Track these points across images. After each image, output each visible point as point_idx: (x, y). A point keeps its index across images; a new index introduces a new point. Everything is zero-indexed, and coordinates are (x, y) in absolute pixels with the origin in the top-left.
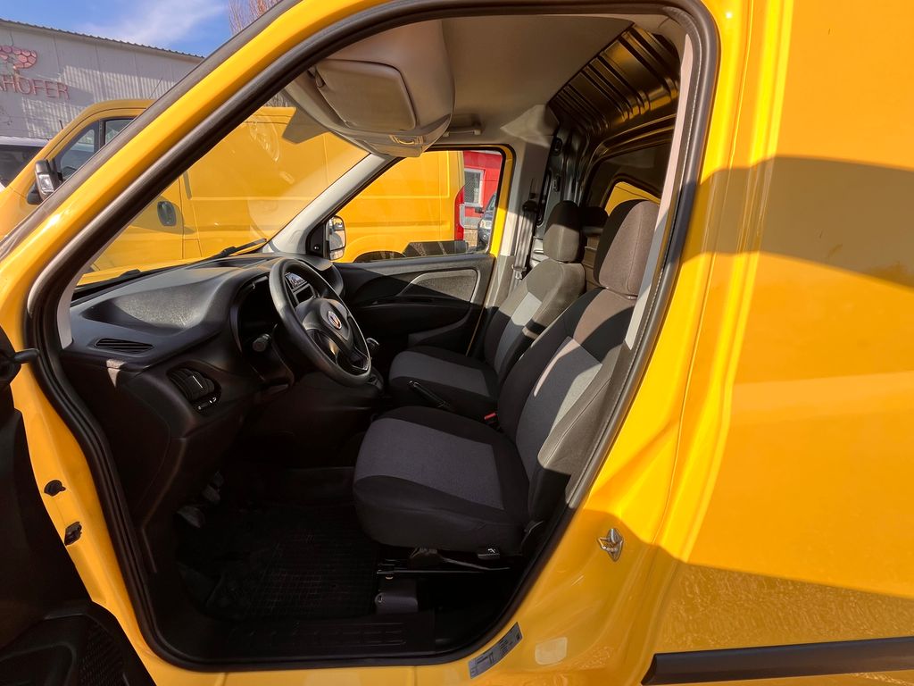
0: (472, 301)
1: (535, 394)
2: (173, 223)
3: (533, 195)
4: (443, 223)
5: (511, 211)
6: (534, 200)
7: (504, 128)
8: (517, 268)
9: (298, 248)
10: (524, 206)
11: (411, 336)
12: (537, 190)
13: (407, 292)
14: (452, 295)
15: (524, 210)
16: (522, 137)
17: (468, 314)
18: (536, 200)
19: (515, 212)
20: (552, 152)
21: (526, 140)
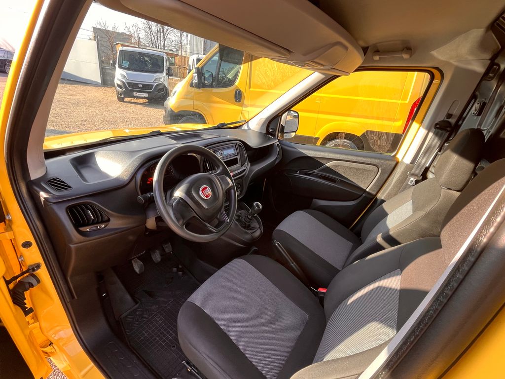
0: (367, 190)
1: (350, 301)
2: (240, 101)
3: (449, 116)
4: (397, 120)
5: (423, 127)
6: (450, 120)
7: (434, 53)
8: (413, 175)
9: (261, 128)
10: (437, 124)
11: (315, 200)
12: (456, 112)
13: (322, 170)
14: (354, 181)
15: (435, 127)
16: (452, 61)
17: (361, 198)
18: (453, 121)
19: (426, 129)
20: (485, 76)
21: (455, 63)
